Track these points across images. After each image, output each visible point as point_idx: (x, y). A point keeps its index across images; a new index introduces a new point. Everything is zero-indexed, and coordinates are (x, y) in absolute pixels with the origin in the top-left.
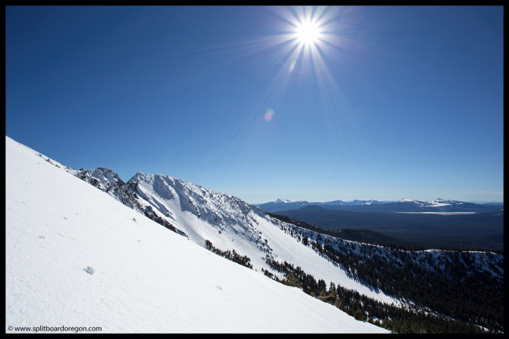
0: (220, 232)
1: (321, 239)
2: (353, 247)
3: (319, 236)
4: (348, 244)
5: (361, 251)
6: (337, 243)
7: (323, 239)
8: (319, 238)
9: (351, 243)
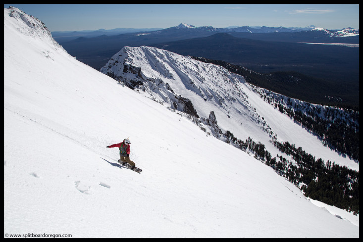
0: (229, 117)
1: (291, 104)
2: (319, 110)
3: (289, 100)
4: (314, 108)
5: (326, 115)
6: (305, 107)
7: (293, 104)
8: (290, 103)
9: (317, 107)
